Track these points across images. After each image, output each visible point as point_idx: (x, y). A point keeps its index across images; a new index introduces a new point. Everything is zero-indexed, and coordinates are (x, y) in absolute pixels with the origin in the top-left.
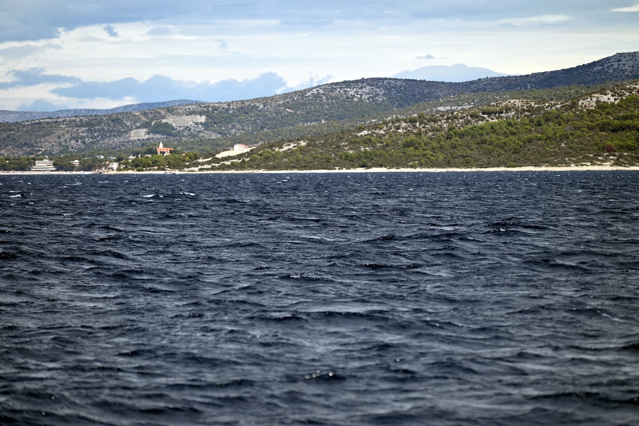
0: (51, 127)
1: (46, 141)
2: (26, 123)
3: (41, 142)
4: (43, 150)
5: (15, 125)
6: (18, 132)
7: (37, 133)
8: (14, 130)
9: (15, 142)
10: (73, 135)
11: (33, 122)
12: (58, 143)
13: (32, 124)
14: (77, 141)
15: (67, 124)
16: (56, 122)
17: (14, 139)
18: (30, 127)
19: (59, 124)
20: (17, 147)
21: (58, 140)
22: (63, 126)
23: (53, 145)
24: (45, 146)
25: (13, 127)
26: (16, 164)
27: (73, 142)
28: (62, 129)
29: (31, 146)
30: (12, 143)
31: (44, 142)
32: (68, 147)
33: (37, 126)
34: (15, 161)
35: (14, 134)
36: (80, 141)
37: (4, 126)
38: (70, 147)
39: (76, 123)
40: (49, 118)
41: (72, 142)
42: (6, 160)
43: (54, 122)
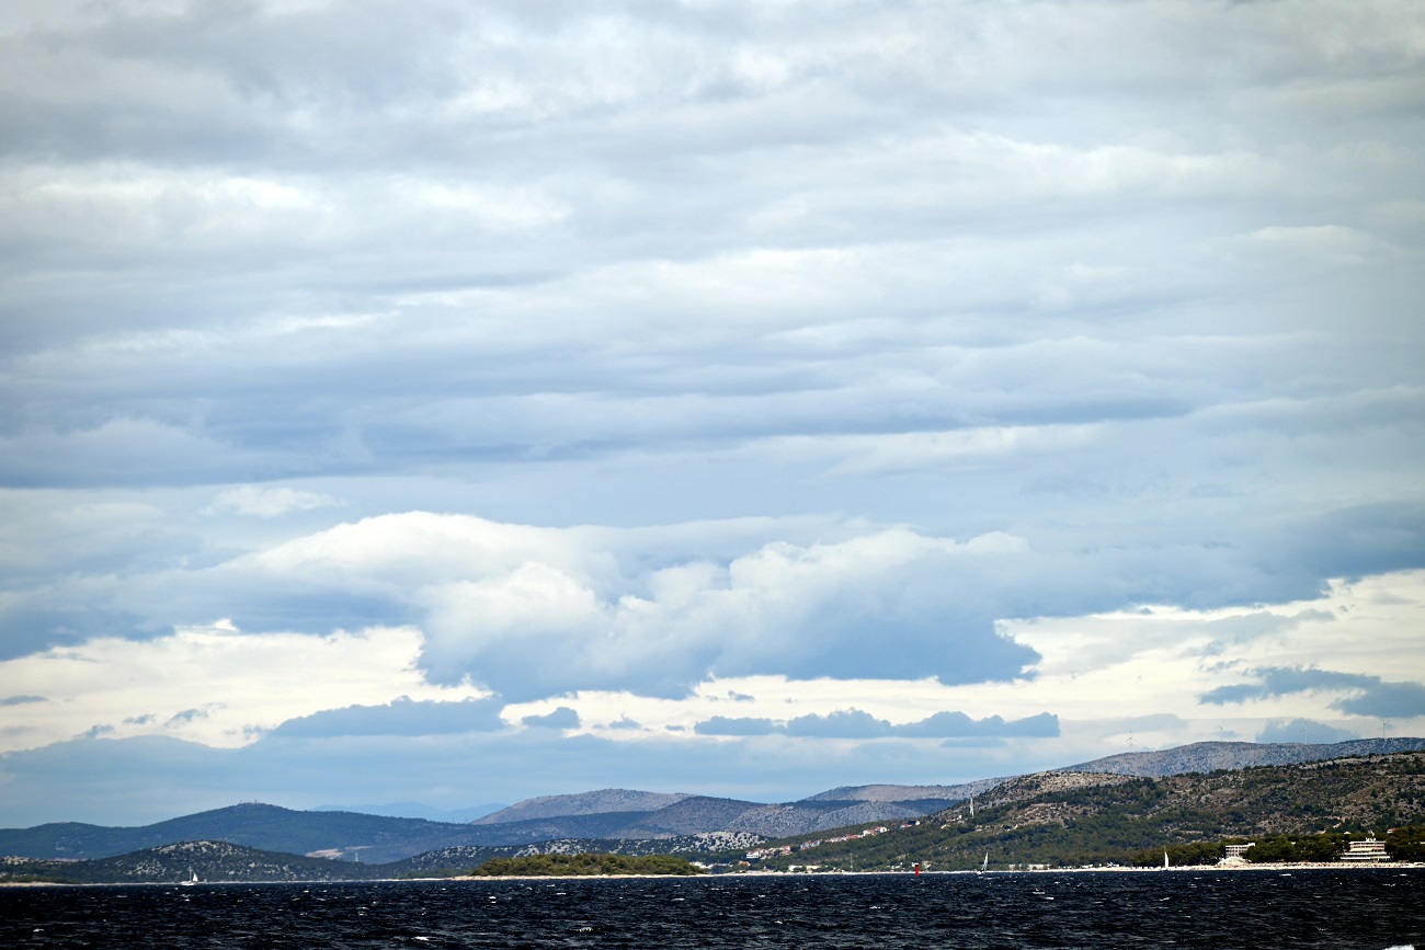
0: (1357, 774)
1: (1348, 802)
2: (1309, 767)
3: (1338, 804)
4: (1343, 820)
5: (1285, 772)
6: (1292, 784)
7: (1330, 787)
8: (1284, 781)
9: (1287, 805)
10: (1403, 790)
11: (1322, 765)
12: (1374, 805)
13: (1319, 767)
14: (1411, 802)
15: (1389, 768)
16: (1368, 763)
17: (1286, 799)
18: (1316, 775)
19: (1374, 769)
20: (1290, 814)
21: (1372, 800)
22: (1382, 773)
23: (1363, 810)
24: (1348, 811)
25: (1282, 775)
26: (1309, 848)
27: (1402, 804)
28: (1379, 778)
29: (1320, 811)
30: (1280, 806)
31: (1344, 805)
32: (1392, 814)
33: (1330, 773)
34: (1309, 842)
35: (1284, 789)
36: (1415, 801)
37: (1264, 772)
38: (1397, 813)
39: (1406, 766)
40: (1354, 756)
41: (1400, 804)
42: (1291, 839)
43: (1363, 764)
